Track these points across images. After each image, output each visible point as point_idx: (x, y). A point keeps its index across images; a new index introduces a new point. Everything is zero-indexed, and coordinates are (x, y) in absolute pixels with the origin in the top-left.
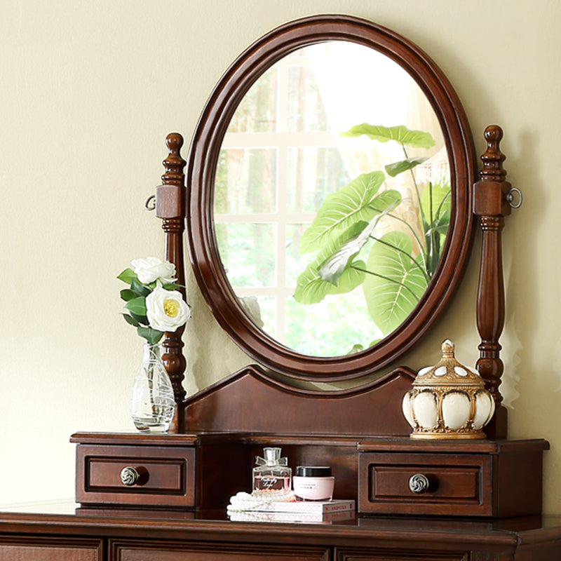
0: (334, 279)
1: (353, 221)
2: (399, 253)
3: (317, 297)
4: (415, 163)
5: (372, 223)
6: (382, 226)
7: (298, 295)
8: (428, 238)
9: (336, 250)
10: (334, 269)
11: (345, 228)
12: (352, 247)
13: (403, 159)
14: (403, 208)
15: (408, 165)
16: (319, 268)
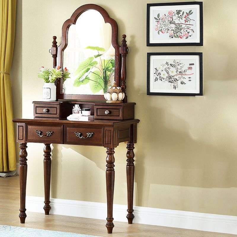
0: (82, 81)
1: (87, 68)
2: (97, 75)
3: (78, 85)
4: (101, 55)
5: (91, 69)
6: (93, 69)
7: (74, 85)
8: (104, 72)
9: (83, 75)
10: (82, 79)
11: (85, 69)
12: (87, 74)
13: (98, 54)
14: (98, 65)
15: (99, 55)
16: (79, 79)
